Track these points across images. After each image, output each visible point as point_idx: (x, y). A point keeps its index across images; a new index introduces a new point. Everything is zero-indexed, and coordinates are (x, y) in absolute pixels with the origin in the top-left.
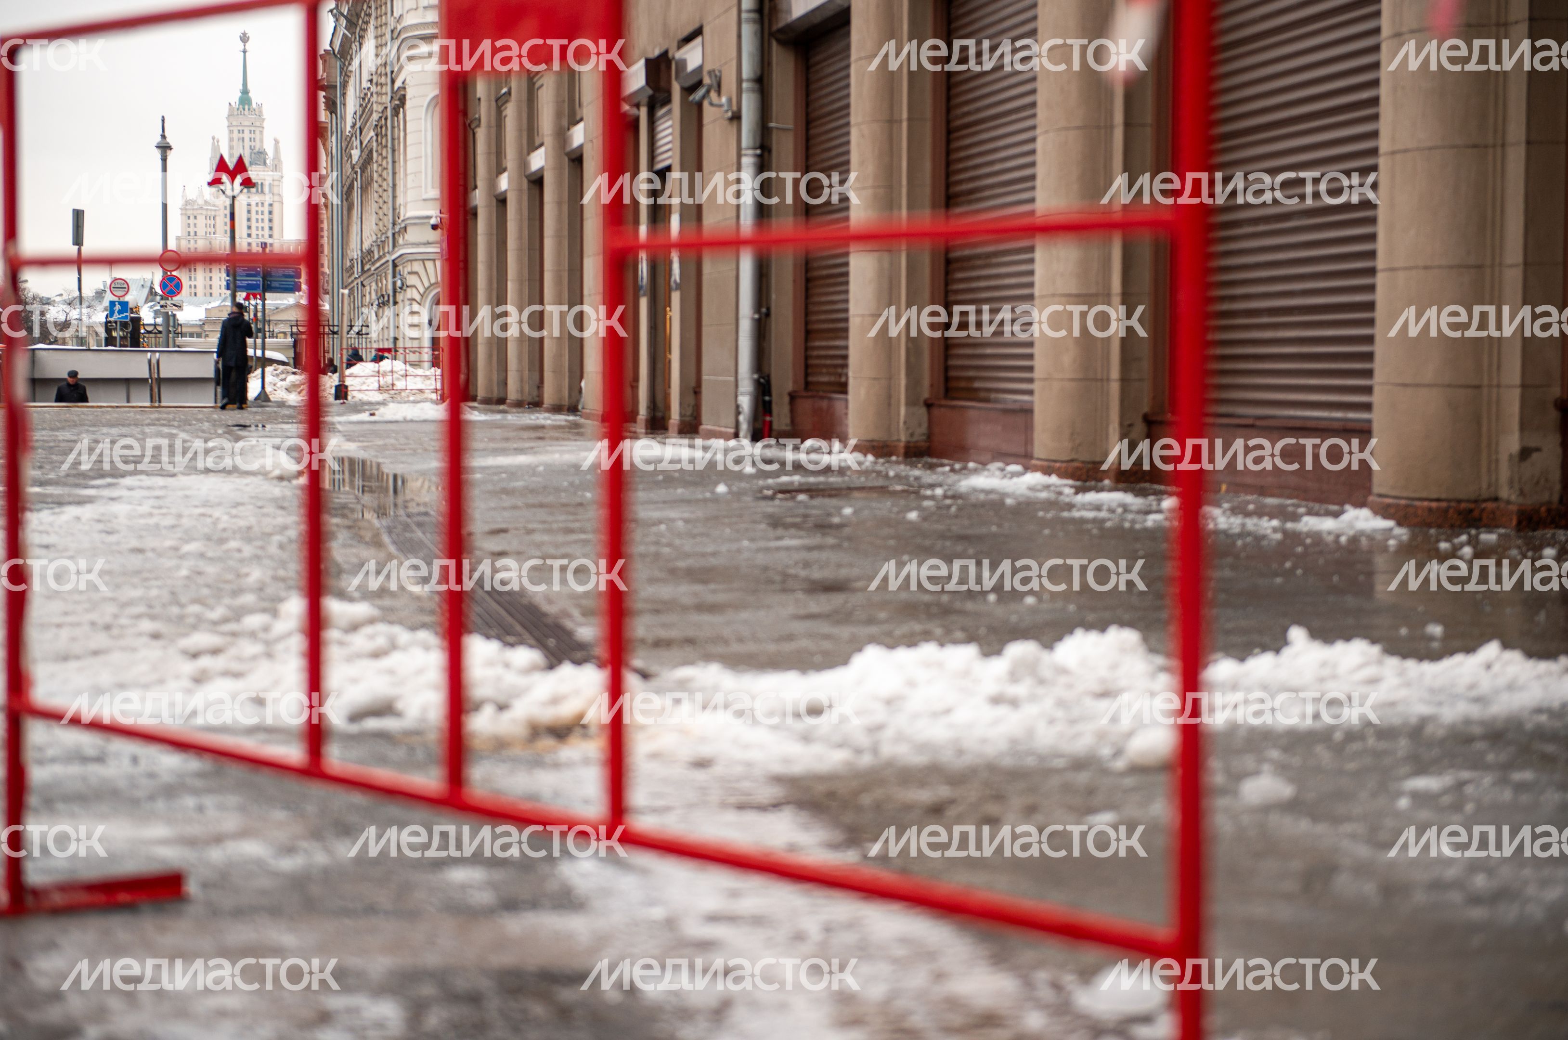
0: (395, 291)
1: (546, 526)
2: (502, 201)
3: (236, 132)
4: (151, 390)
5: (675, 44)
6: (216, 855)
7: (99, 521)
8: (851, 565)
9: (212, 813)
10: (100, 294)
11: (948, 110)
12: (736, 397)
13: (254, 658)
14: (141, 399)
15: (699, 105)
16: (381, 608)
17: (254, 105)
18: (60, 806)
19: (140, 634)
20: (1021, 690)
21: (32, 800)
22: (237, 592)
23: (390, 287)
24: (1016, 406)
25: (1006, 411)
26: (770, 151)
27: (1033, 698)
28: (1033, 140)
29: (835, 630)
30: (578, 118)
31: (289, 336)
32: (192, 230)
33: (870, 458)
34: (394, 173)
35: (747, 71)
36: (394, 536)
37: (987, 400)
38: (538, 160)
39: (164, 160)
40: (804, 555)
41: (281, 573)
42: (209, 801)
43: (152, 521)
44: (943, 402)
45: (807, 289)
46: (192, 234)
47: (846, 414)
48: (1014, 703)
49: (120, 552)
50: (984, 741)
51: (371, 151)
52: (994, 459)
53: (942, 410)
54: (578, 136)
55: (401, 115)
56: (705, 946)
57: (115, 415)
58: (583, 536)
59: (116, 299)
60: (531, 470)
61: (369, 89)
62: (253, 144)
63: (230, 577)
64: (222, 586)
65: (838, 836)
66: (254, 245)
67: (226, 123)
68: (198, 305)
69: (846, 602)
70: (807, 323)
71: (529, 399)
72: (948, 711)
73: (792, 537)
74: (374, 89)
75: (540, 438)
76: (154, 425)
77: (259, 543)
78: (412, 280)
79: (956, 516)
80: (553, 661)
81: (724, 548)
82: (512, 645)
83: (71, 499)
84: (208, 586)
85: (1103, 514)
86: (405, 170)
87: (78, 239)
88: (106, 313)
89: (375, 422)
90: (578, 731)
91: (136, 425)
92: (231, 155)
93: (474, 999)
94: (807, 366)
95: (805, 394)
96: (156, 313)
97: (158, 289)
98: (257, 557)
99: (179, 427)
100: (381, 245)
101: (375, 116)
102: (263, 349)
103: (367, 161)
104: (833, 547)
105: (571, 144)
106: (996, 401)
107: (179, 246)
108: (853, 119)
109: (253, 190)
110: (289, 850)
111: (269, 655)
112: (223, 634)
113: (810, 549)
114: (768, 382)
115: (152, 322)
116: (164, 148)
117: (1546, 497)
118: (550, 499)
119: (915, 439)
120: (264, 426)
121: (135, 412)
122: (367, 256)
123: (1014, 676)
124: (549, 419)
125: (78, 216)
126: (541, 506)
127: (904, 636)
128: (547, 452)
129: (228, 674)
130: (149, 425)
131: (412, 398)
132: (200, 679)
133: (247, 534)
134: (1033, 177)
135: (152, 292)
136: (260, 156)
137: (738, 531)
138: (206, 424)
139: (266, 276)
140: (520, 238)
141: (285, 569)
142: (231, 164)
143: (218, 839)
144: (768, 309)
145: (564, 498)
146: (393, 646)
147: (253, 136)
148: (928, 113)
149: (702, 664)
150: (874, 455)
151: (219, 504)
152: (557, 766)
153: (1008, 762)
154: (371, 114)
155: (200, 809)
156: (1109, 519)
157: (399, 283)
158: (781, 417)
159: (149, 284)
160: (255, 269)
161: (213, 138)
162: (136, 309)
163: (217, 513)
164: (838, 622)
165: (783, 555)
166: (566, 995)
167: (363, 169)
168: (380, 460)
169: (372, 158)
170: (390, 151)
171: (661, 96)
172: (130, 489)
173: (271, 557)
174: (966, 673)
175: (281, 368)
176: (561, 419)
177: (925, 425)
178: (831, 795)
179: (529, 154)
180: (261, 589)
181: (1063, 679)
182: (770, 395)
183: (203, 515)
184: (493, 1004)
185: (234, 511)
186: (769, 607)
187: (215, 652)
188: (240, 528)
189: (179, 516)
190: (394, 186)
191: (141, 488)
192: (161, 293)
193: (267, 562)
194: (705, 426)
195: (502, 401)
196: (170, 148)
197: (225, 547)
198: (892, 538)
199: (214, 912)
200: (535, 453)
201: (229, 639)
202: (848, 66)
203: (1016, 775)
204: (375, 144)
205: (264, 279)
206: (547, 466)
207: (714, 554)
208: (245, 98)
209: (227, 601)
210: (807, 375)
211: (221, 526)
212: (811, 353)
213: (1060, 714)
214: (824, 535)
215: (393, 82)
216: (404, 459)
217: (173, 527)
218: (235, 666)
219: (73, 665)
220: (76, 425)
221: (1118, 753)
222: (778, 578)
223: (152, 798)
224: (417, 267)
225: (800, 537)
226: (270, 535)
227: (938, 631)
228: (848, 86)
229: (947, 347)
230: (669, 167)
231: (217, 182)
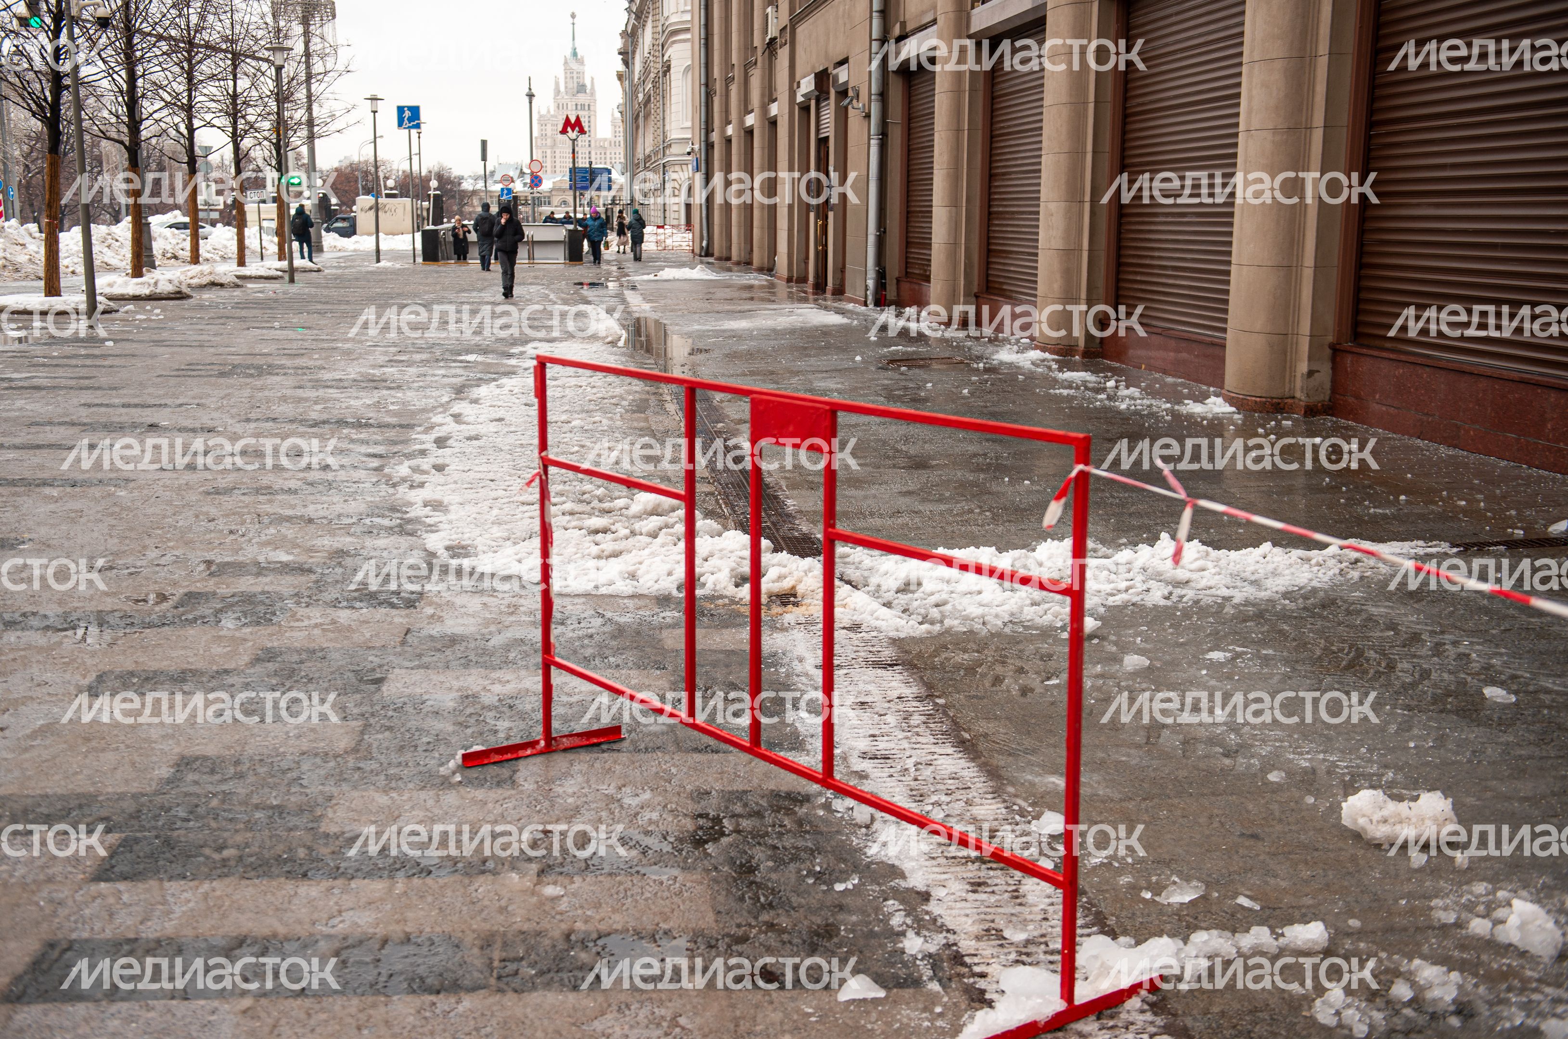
2: (729, 141)
3: (568, 73)
5: (832, 66)
11: (992, 125)
12: (866, 281)
15: (846, 108)
17: (580, 57)
26: (888, 137)
30: (774, 99)
32: (544, 132)
34: (664, 111)
35: (874, 89)
37: (1010, 297)
38: (750, 120)
39: (531, 103)
44: (985, 295)
45: (907, 218)
46: (544, 135)
47: (929, 298)
51: (650, 95)
53: (985, 300)
54: (774, 109)
55: (668, 77)
59: (504, 187)
60: (750, 334)
62: (578, 80)
69: (928, 480)
70: (907, 238)
71: (745, 262)
78: (674, 177)
79: (991, 391)
85: (1072, 393)
86: (670, 111)
87: (484, 157)
89: (657, 281)
90: (792, 599)
94: (907, 264)
95: (905, 279)
100: (656, 153)
101: (652, 75)
103: (648, 101)
105: (770, 114)
106: (1015, 299)
108: (936, 127)
112: (606, 511)
114: (884, 272)
116: (531, 96)
117: (1321, 397)
122: (647, 158)
124: (756, 278)
125: (484, 143)
129: (613, 553)
136: (583, 86)
142: (573, 120)
144: (885, 230)
147: (578, 75)
148: (980, 126)
154: (650, 74)
157: (667, 178)
158: (891, 293)
164: (923, 499)
166: (802, 812)
167: (646, 105)
169: (650, 100)
170: (661, 96)
171: (824, 96)
176: (763, 279)
178: (919, 655)
179: (745, 116)
182: (885, 279)
184: (768, 819)
186: (887, 481)
187: (605, 531)
190: (664, 118)
194: (848, 295)
195: (728, 259)
196: (534, 96)
199: (634, 749)
201: (610, 517)
204: (652, 91)
206: (758, 329)
208: (574, 52)
210: (906, 268)
212: (909, 256)
215: (663, 56)
218: (618, 548)
224: (678, 171)
229: (988, 263)
230: (827, 138)
231: (564, 131)
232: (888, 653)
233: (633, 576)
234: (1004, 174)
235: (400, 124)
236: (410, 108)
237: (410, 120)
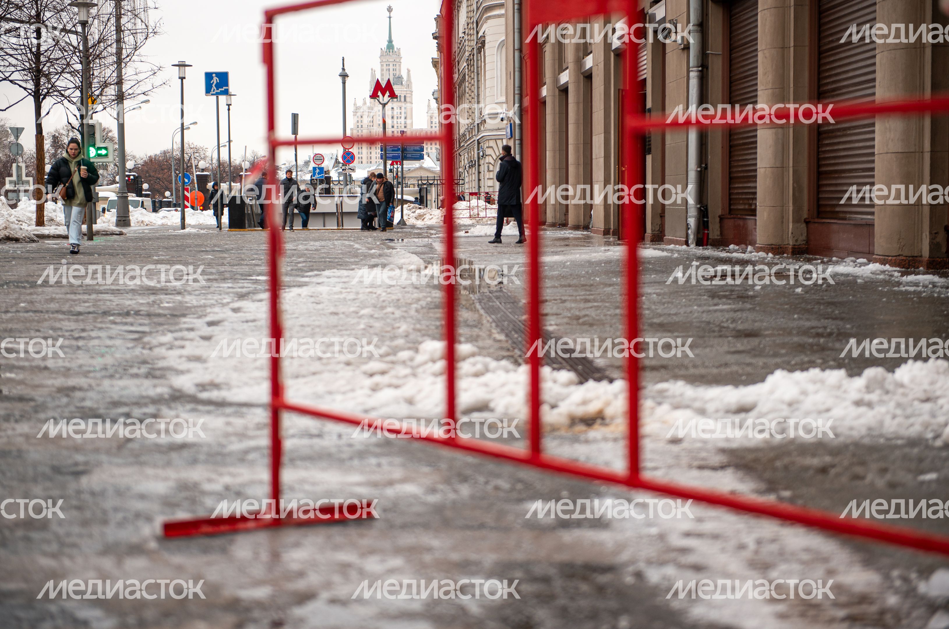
0: (479, 158)
1: (574, 298)
2: (543, 102)
3: (385, 65)
4: (338, 219)
5: (648, 5)
6: (390, 492)
7: (312, 296)
8: (761, 321)
9: (386, 468)
10: (307, 163)
11: (819, 40)
12: (687, 219)
13: (406, 376)
14: (332, 224)
16: (479, 347)
17: (395, 49)
18: (299, 463)
19: (339, 363)
20: (873, 397)
21: (285, 459)
22: (393, 338)
23: (476, 156)
24: (863, 222)
25: (855, 225)
26: (707, 68)
27: (881, 402)
28: (874, 57)
29: (753, 361)
30: (589, 51)
31: (416, 186)
32: (360, 124)
33: (770, 255)
34: (478, 88)
35: (693, 20)
36: (482, 304)
37: (844, 219)
38: (565, 78)
39: (344, 83)
40: (731, 315)
41: (418, 326)
42: (384, 461)
43: (343, 296)
44: (816, 220)
45: (730, 152)
46: (360, 126)
47: (755, 229)
48: (870, 405)
49: (324, 315)
50: (851, 429)
51: (465, 75)
52: (849, 255)
53: (816, 225)
54: (589, 62)
55: (482, 53)
56: (684, 551)
57: (317, 234)
58: (595, 304)
59: (317, 166)
60: (562, 264)
61: (463, 37)
62: (395, 72)
63: (389, 329)
64: (384, 334)
65: (763, 486)
66: (396, 132)
67: (379, 60)
68: (364, 169)
69: (760, 344)
70: (730, 173)
71: (560, 222)
72: (828, 410)
73: (724, 304)
74: (466, 37)
75: (567, 245)
76: (340, 240)
77: (404, 309)
78: (489, 151)
79: (826, 291)
80: (583, 379)
81: (682, 311)
82: (558, 369)
83: (295, 284)
84: (376, 334)
85: (920, 289)
86: (485, 86)
87: (295, 131)
88: (310, 174)
89: (468, 237)
90: (599, 421)
91: (329, 240)
92: (382, 79)
93: (546, 580)
94: (730, 199)
95: (729, 217)
96: (340, 174)
97: (341, 160)
98: (404, 317)
99: (354, 241)
100: (470, 131)
101: (467, 54)
102: (402, 194)
103: (462, 81)
104: (749, 310)
105: (585, 67)
106: (850, 219)
107: (352, 133)
108: (759, 47)
109: (395, 100)
110: (433, 491)
111: (414, 375)
112: (387, 362)
113: (735, 311)
114: (706, 209)
115: (337, 179)
116: (344, 76)
118: (575, 282)
119: (798, 243)
120: (402, 240)
121: (329, 233)
122: (462, 138)
123: (869, 389)
124: (572, 233)
125: (295, 118)
126: (570, 286)
127: (796, 364)
128: (572, 253)
129: (390, 386)
130: (337, 240)
131: (489, 222)
132: (375, 389)
133: (397, 304)
134: (874, 80)
135: (337, 162)
136: (399, 78)
137: (690, 301)
138: (370, 239)
139: (404, 150)
140: (554, 125)
141: (420, 324)
142: (383, 84)
143: (391, 483)
144: (706, 165)
145: (583, 281)
146: (486, 370)
147: (395, 67)
148: (807, 43)
149: (672, 381)
150: (773, 254)
151: (380, 286)
152: (587, 442)
153: (866, 441)
154: (465, 52)
155: (379, 465)
156: (924, 292)
157: (481, 154)
158: (714, 232)
159: (335, 157)
160: (397, 147)
161: (372, 70)
162: (328, 172)
163: (379, 291)
164: (755, 356)
165: (719, 314)
166: (603, 579)
167: (460, 86)
168: (472, 259)
169: (465, 79)
170: (476, 74)
172: (329, 277)
173: (412, 317)
174: (839, 387)
175: (412, 205)
176: (579, 234)
177: (805, 235)
178: (756, 460)
179: (559, 74)
180: (407, 336)
181: (901, 390)
182: (708, 218)
183: (371, 292)
184: (558, 584)
185: (389, 290)
186: (712, 346)
187: (383, 373)
188: (393, 300)
189: (357, 293)
190: (478, 95)
191: (334, 277)
192: (342, 162)
193: (409, 320)
194: (667, 237)
195: (543, 223)
196: (347, 76)
197: (385, 311)
198: (787, 304)
199: (391, 526)
200: (565, 254)
201: (390, 365)
202: (757, 14)
203: (872, 449)
204: (467, 70)
205: (402, 152)
206: (571, 261)
207: (676, 314)
208: (390, 45)
209: (388, 343)
210: (730, 205)
211: (382, 299)
212: (732, 191)
213: (899, 412)
214: (743, 302)
215: (478, 33)
216: (486, 258)
217: (354, 299)
218: (395, 381)
219: (301, 380)
220: (295, 241)
221: (937, 436)
222: (717, 329)
223: (351, 458)
224: (492, 143)
225: (730, 304)
226: (410, 304)
227: (819, 361)
228: (756, 26)
229: (819, 186)
230: (645, 80)
231: (374, 96)
232: (717, 459)
233: (410, 402)
234: (834, 90)
235: (208, 91)
236: (218, 74)
237: (218, 86)
